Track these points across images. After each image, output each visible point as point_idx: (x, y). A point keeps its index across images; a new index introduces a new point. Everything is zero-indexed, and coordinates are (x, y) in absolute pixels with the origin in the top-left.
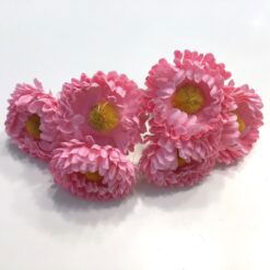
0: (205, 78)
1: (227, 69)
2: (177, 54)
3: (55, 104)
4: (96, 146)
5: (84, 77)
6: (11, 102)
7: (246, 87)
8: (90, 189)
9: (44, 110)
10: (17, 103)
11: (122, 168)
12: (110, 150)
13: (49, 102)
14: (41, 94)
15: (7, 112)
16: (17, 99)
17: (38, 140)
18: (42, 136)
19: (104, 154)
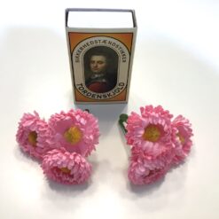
0: (160, 122)
1: (170, 113)
2: (142, 109)
3: (47, 126)
4: (67, 153)
5: (62, 113)
6: (20, 124)
7: (180, 117)
8: (64, 179)
9: (40, 129)
10: (24, 125)
11: (82, 166)
12: (75, 155)
13: (43, 125)
14: (38, 120)
15: (17, 129)
16: (24, 122)
17: (35, 146)
18: (38, 144)
19: (72, 157)
